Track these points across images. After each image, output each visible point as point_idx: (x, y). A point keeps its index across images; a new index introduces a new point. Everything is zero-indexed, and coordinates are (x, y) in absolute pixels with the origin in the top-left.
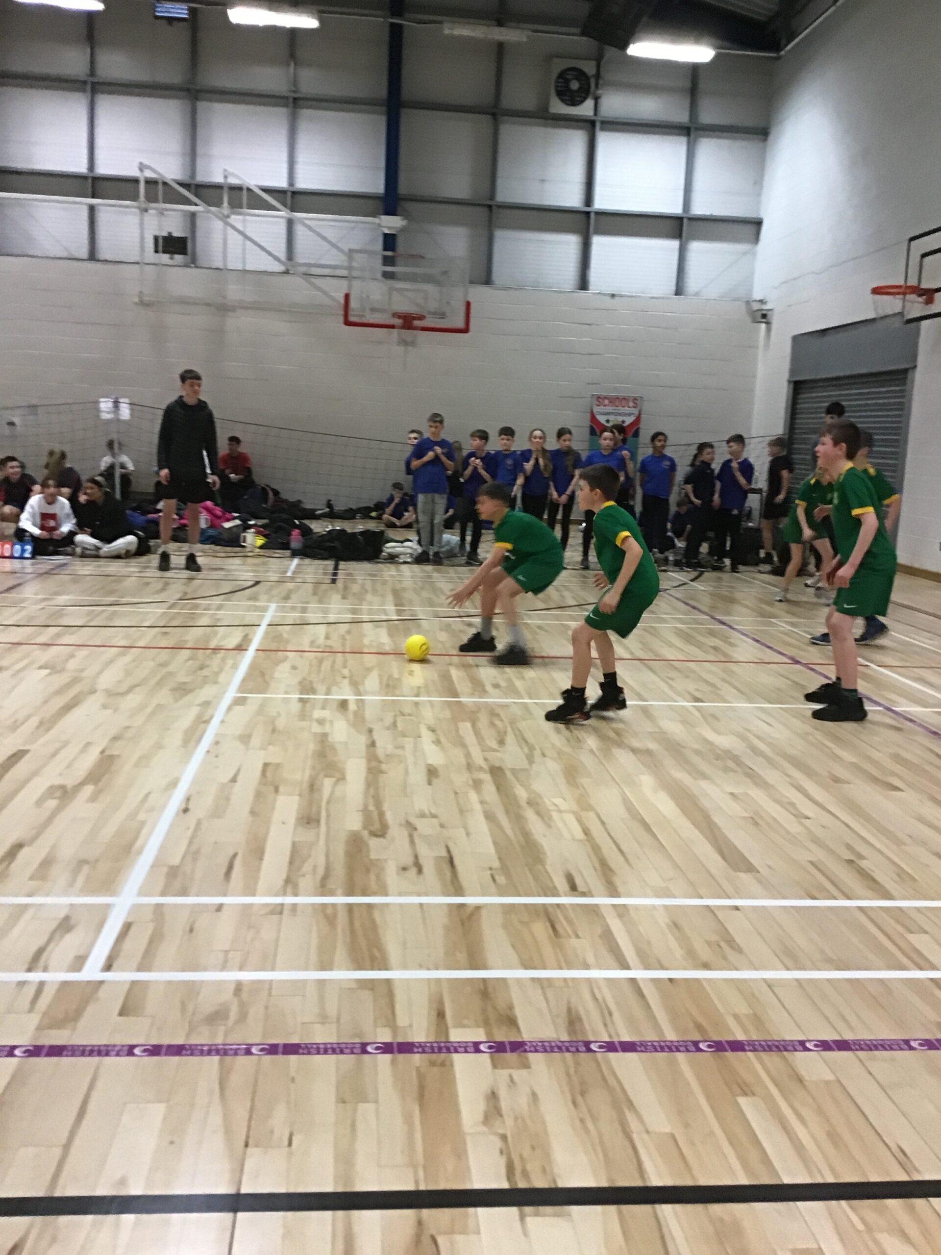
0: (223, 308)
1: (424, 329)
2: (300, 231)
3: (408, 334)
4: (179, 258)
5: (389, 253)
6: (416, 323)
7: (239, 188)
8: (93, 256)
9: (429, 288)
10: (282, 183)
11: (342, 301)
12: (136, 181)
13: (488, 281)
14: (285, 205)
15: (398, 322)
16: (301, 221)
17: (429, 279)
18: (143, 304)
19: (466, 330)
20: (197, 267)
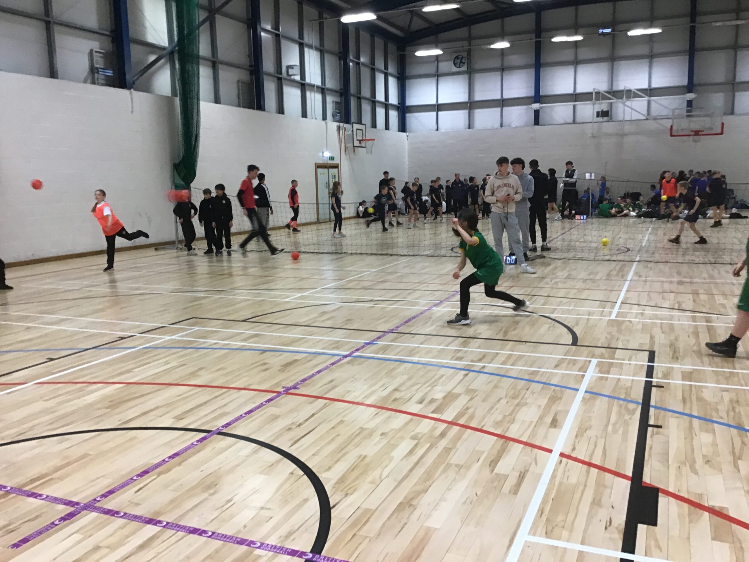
0: (623, 135)
1: (703, 135)
2: (653, 104)
3: (696, 138)
4: (605, 119)
5: (689, 108)
6: (700, 133)
7: (629, 91)
8: (574, 122)
9: (707, 119)
10: (646, 86)
11: (670, 127)
12: (591, 93)
13: (732, 113)
14: (647, 95)
15: (693, 133)
16: (653, 100)
17: (706, 116)
18: (593, 137)
19: (722, 133)
20: (612, 121)
